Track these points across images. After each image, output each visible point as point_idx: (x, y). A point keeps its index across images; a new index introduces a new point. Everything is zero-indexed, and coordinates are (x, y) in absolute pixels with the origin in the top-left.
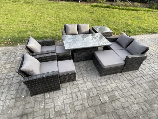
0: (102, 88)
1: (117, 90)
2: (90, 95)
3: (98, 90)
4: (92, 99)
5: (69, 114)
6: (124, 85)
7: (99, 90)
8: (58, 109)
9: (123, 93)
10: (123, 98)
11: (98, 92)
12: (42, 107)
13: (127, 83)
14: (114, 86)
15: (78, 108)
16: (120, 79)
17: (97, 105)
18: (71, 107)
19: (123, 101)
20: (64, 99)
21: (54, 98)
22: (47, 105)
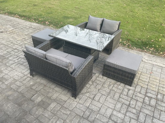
0: (50, 90)
1: (58, 103)
2: (34, 87)
3: (45, 88)
4: (30, 90)
5: (5, 84)
6: (76, 107)
7: (45, 90)
8: (6, 77)
9: (59, 110)
10: (51, 113)
11: (42, 90)
12: (2, 69)
13: (82, 109)
14: (63, 99)
15: (13, 86)
16: (81, 100)
17: (25, 97)
18: (12, 82)
19: (47, 115)
20: (16, 75)
21: (14, 69)
22: (6, 70)
